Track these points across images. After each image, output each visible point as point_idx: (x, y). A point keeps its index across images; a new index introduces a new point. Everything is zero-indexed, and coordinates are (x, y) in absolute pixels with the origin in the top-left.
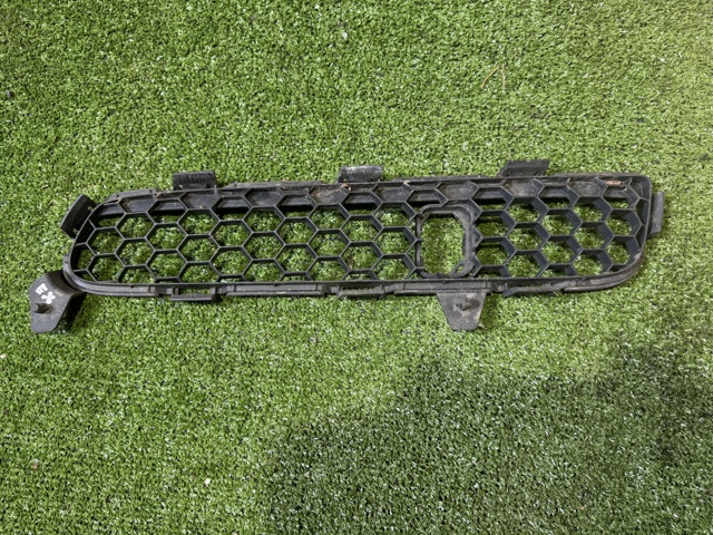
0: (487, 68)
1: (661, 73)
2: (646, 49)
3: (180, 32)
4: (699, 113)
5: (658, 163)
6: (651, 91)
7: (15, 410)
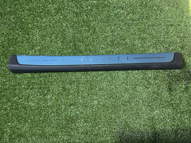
0: (122, 11)
1: (160, 8)
2: (156, 3)
3: (53, 11)
4: (169, 16)
5: (161, 27)
6: (158, 12)
7: (27, 98)
